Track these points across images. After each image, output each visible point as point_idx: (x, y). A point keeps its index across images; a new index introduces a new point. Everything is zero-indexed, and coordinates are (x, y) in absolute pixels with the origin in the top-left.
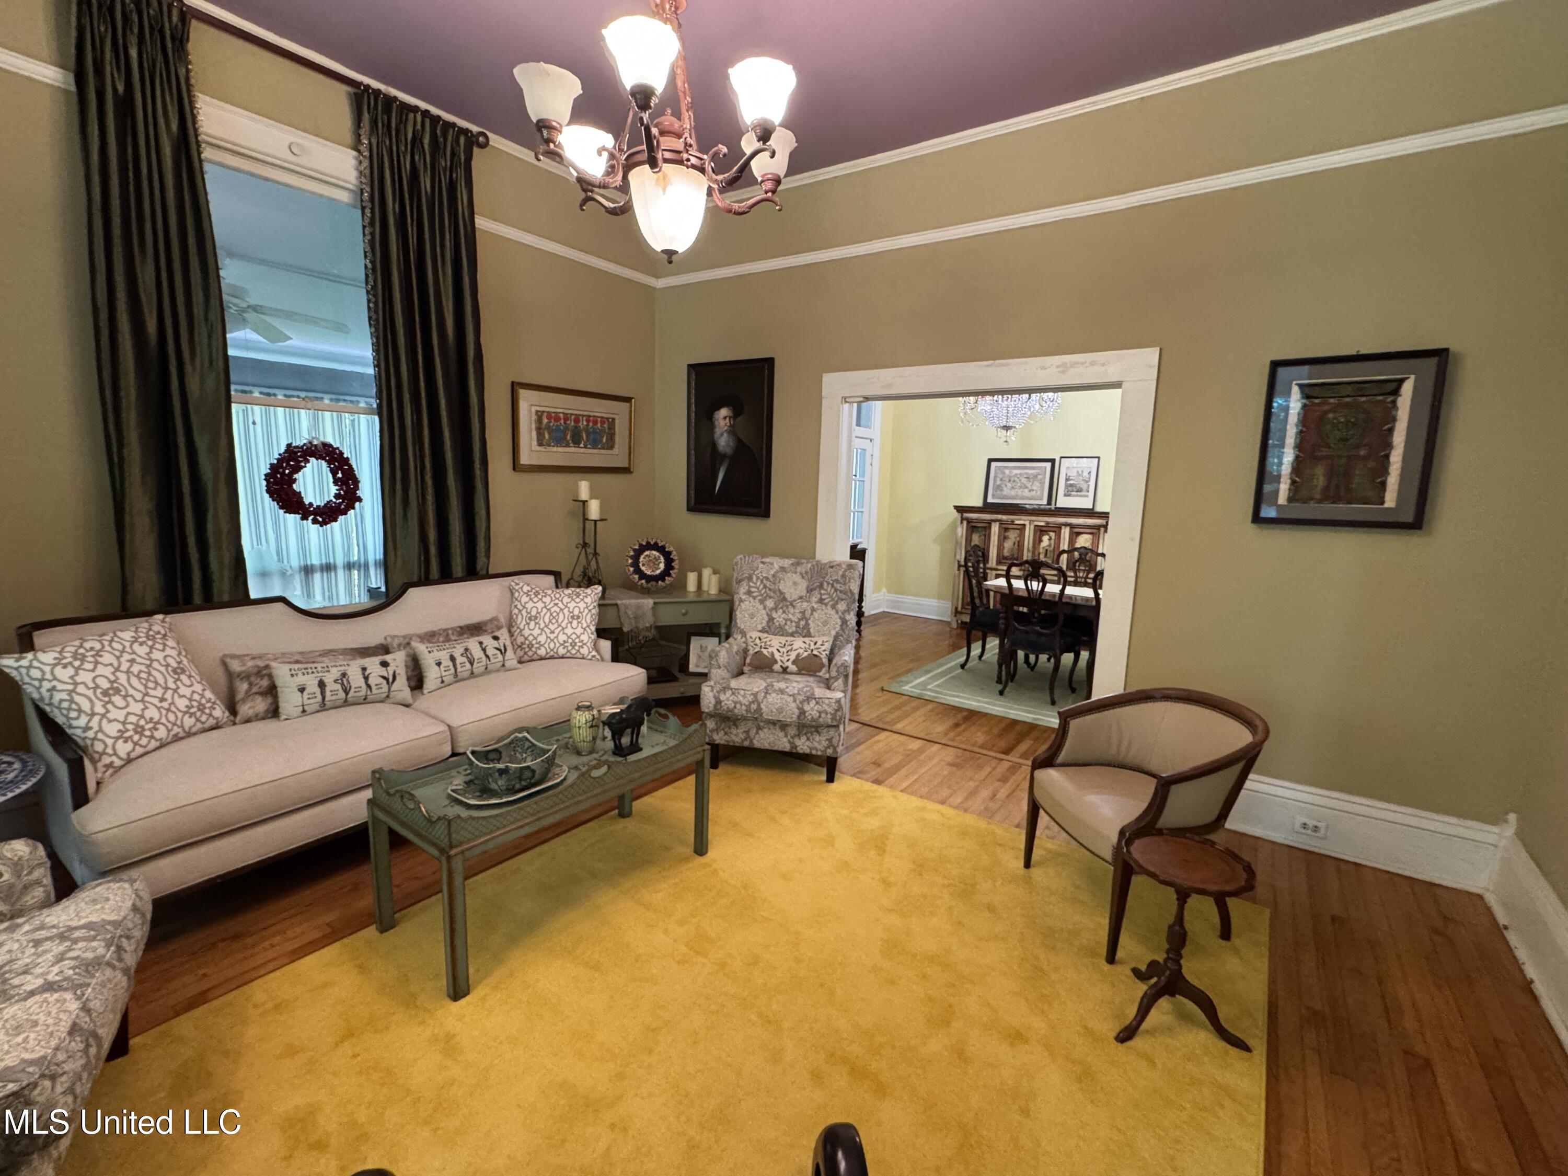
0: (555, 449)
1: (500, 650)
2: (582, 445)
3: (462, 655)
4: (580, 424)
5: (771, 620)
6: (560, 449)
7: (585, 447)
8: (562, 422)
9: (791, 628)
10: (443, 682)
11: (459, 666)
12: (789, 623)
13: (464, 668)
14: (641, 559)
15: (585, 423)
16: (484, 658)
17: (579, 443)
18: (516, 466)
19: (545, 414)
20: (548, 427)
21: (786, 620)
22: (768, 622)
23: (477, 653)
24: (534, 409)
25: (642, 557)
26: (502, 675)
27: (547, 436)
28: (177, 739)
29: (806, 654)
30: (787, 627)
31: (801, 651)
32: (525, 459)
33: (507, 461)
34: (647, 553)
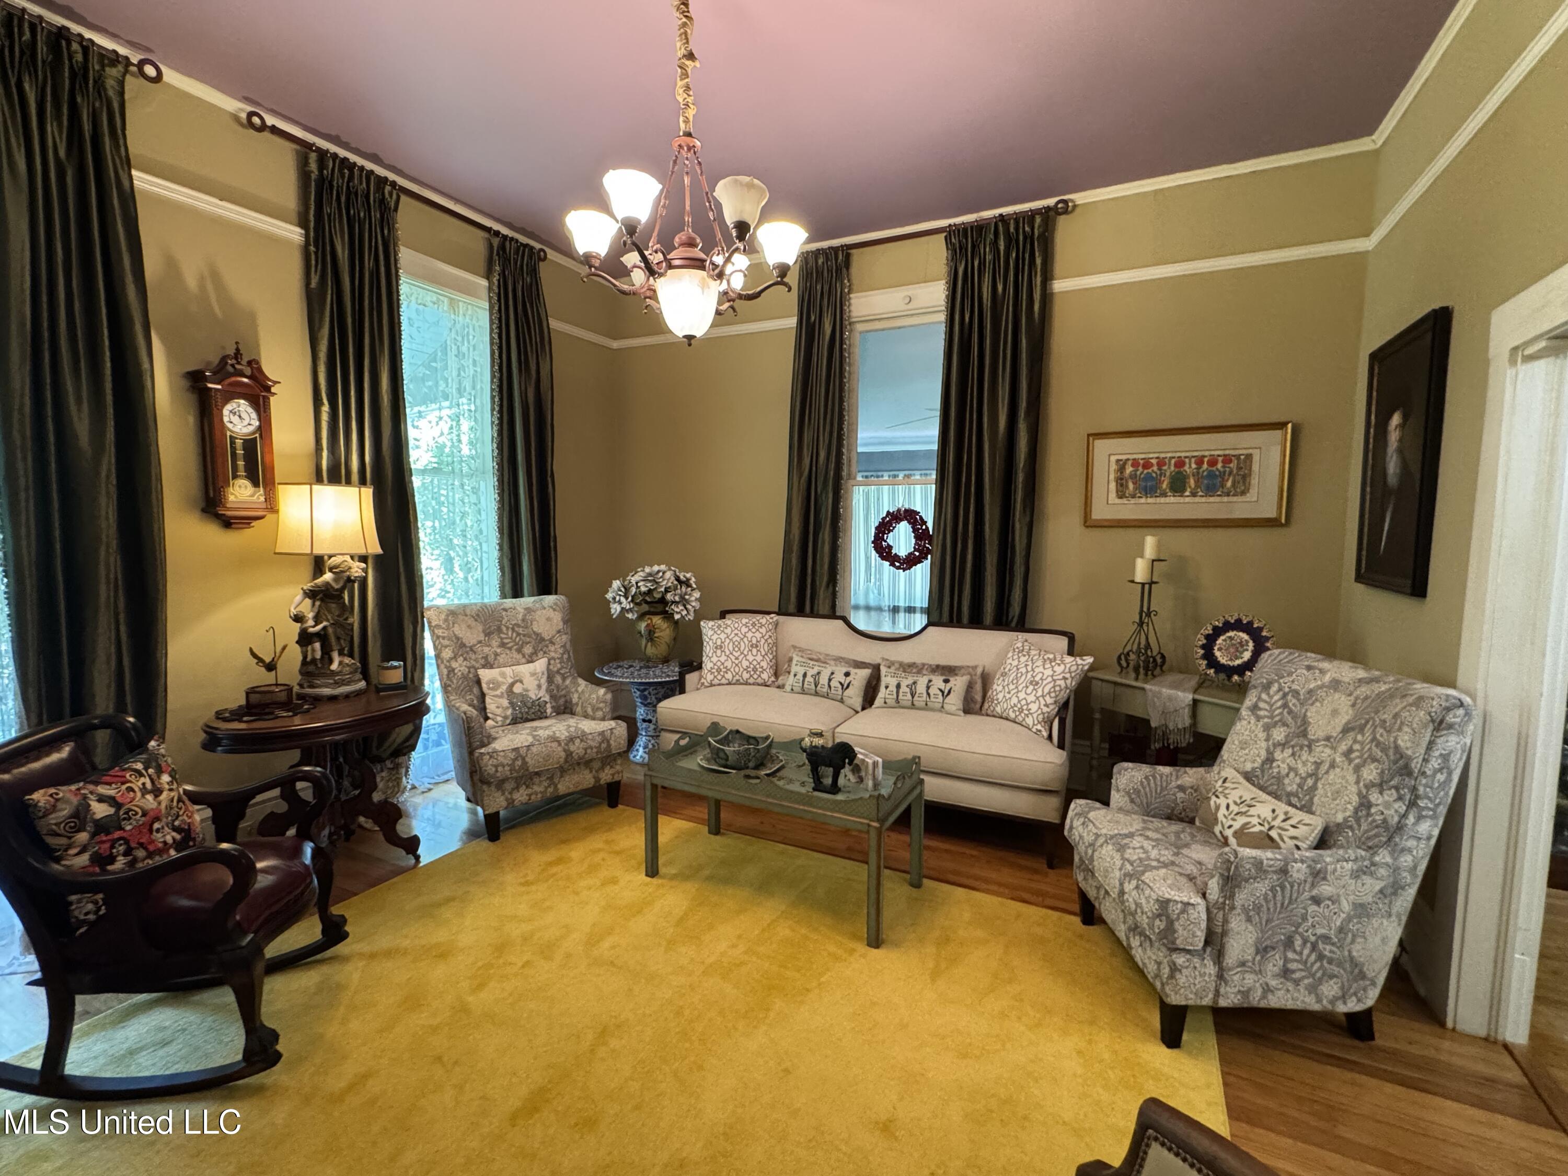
0: (1143, 500)
1: (943, 692)
2: (1187, 493)
3: (907, 686)
4: (1186, 468)
5: (1270, 760)
6: (1150, 500)
7: (1194, 494)
8: (1155, 468)
9: (1291, 785)
10: (885, 703)
11: (901, 694)
12: (1292, 775)
13: (906, 698)
14: (1219, 641)
15: (1194, 466)
16: (925, 695)
17: (1184, 490)
18: (1088, 523)
19: (1130, 463)
20: (1133, 476)
21: (1291, 769)
22: (1263, 763)
23: (921, 688)
24: (1113, 458)
25: (1222, 638)
26: (937, 715)
27: (1131, 486)
28: (738, 683)
29: (1258, 828)
30: (1286, 781)
31: (1255, 821)
32: (1099, 512)
33: (1076, 519)
34: (1231, 634)
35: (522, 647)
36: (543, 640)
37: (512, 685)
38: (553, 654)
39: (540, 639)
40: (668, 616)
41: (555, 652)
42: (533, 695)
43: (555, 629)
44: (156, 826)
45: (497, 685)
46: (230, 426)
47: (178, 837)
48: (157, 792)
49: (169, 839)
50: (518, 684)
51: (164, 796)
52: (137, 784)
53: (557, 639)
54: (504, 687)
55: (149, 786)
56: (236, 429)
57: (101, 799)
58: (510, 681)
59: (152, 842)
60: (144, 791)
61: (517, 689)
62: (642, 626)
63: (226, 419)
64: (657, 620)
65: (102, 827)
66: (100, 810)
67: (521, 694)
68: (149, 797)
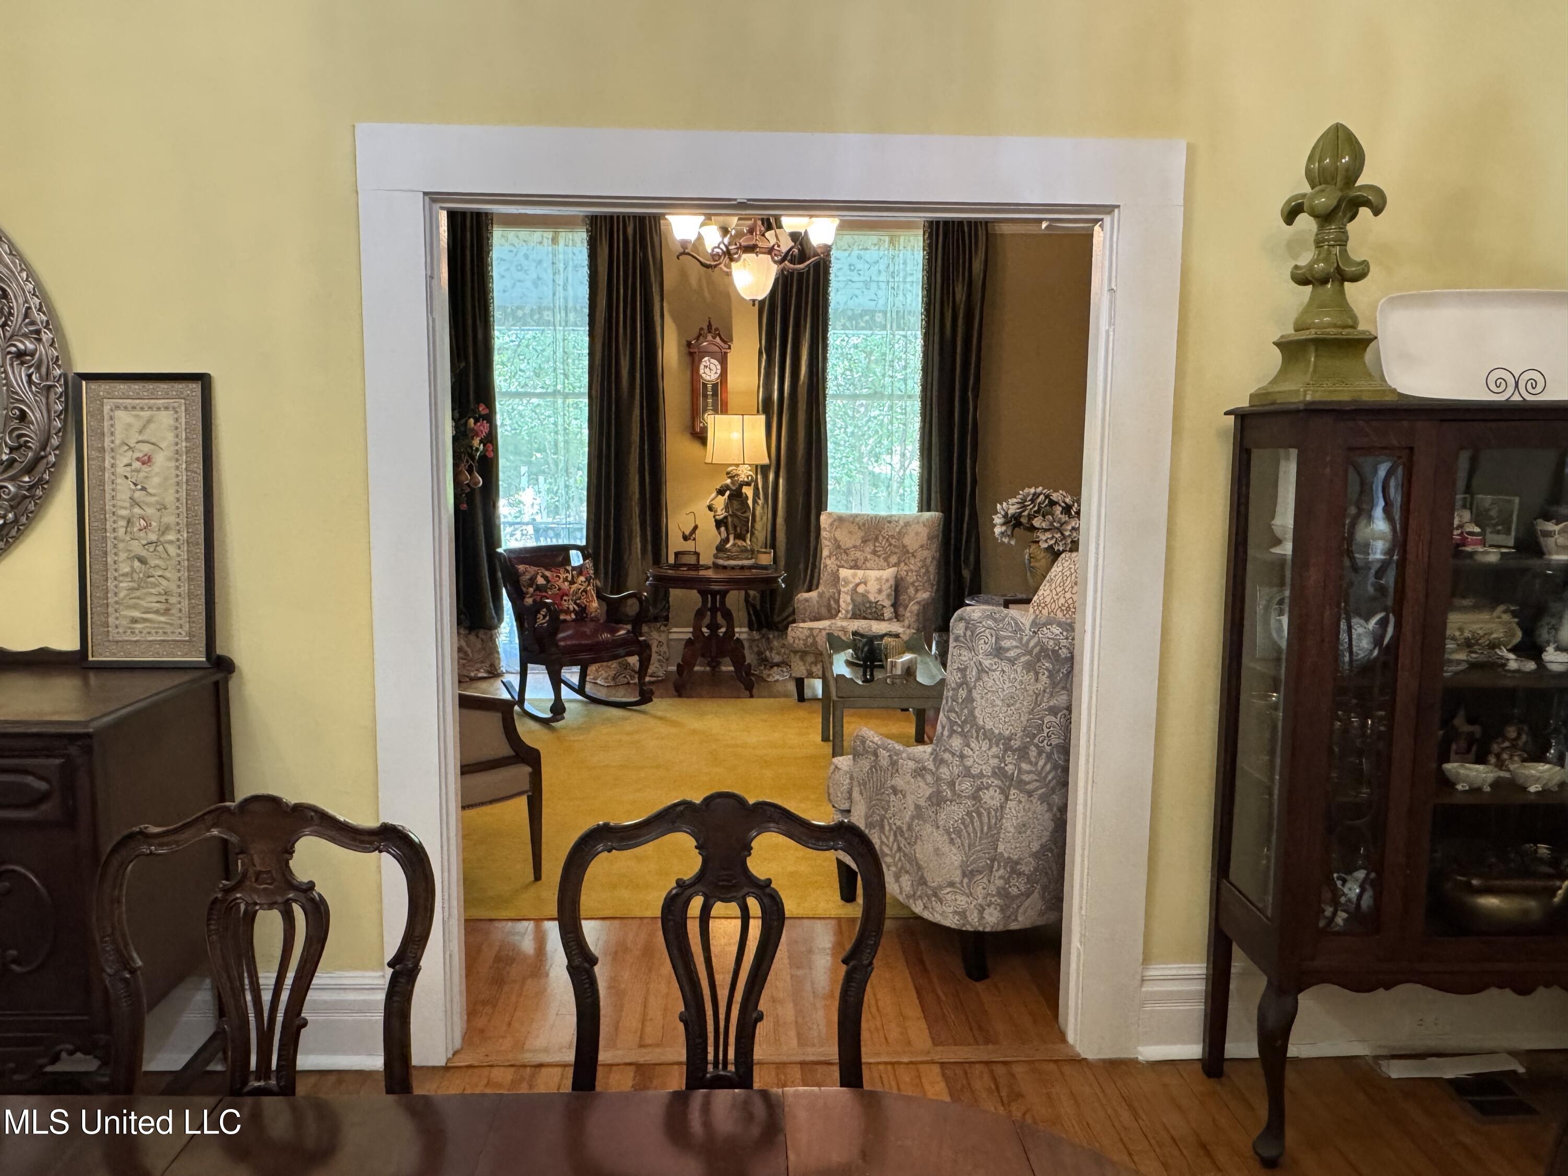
35: (889, 556)
36: (908, 552)
37: (857, 585)
38: (912, 567)
39: (905, 550)
41: (915, 564)
42: (872, 598)
43: (920, 543)
44: (565, 598)
45: (847, 582)
46: (704, 375)
47: (576, 608)
48: (572, 582)
49: (571, 607)
50: (863, 585)
51: (574, 587)
52: (563, 576)
53: (919, 554)
54: (851, 586)
55: (570, 579)
56: (708, 378)
57: (544, 576)
58: (857, 581)
59: (561, 605)
60: (566, 579)
61: (861, 589)
63: (701, 371)
65: (539, 588)
66: (540, 581)
67: (863, 595)
68: (566, 584)
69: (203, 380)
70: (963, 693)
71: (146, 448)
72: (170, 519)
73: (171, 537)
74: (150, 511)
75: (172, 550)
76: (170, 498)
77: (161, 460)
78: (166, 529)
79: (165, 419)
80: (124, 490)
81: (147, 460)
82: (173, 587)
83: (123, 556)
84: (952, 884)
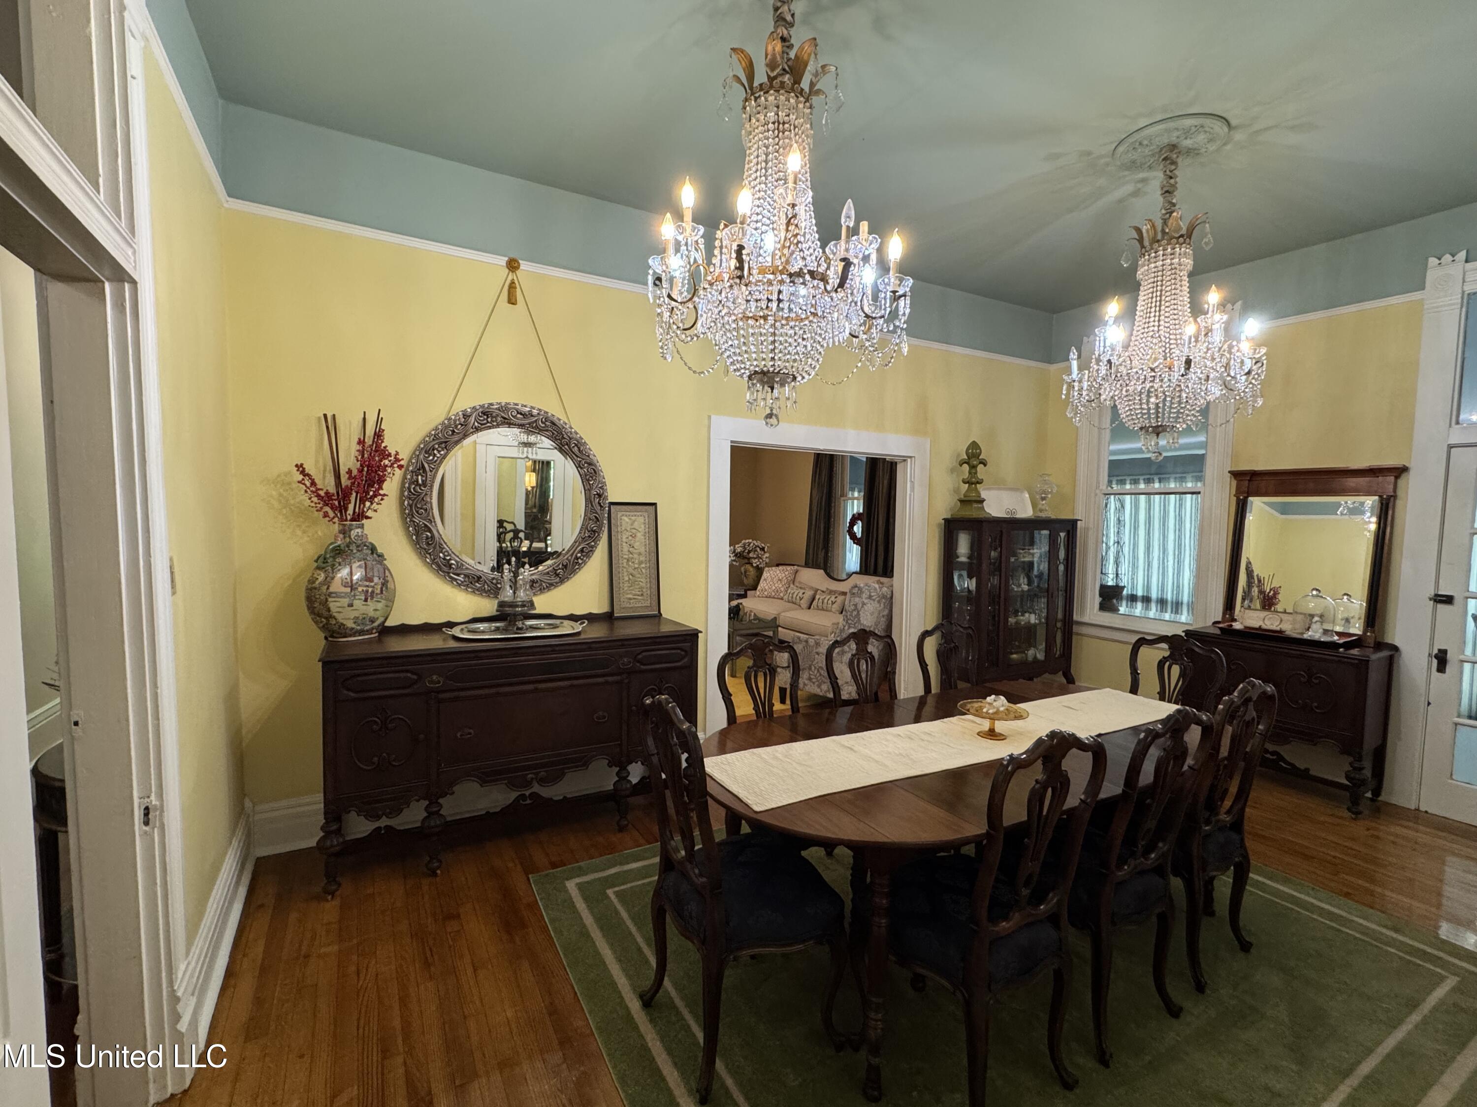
40: (751, 564)
62: (743, 569)
64: (748, 566)
69: (654, 504)
70: (855, 613)
71: (634, 531)
72: (642, 559)
73: (643, 565)
74: (636, 556)
75: (644, 571)
76: (642, 550)
77: (639, 535)
78: (641, 563)
79: (641, 520)
80: (626, 548)
81: (634, 536)
82: (644, 585)
83: (625, 574)
84: (847, 683)
